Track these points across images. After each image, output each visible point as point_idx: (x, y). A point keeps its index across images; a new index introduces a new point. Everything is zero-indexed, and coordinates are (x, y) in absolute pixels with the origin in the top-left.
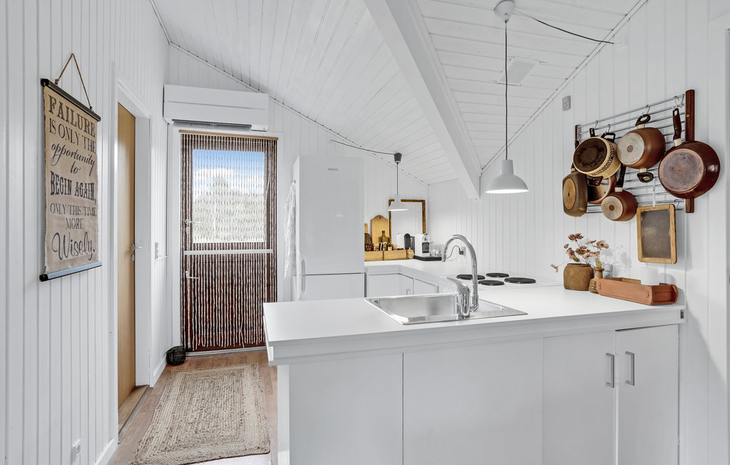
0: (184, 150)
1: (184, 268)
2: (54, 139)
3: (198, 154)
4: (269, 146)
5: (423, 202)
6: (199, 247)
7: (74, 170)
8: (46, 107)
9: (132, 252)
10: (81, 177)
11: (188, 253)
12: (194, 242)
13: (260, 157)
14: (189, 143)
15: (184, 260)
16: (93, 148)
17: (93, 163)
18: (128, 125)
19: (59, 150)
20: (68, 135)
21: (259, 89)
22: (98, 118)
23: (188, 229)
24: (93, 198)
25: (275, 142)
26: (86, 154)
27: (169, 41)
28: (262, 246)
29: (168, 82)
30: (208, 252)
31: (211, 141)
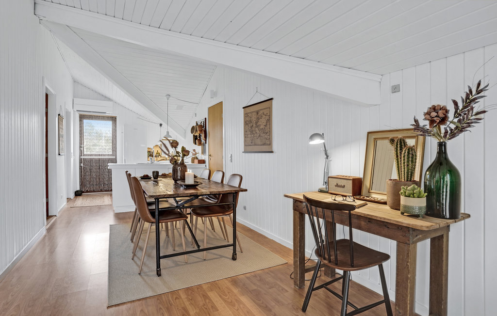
0: (80, 120)
1: (81, 162)
2: (60, 126)
3: (85, 121)
4: (114, 119)
6: (87, 155)
7: (61, 132)
8: (59, 119)
10: (62, 134)
11: (82, 157)
12: (85, 153)
13: (109, 123)
14: (82, 117)
15: (81, 159)
16: (63, 126)
17: (63, 129)
19: (60, 128)
21: (109, 99)
22: (63, 118)
23: (82, 149)
24: (63, 138)
25: (116, 118)
27: (75, 81)
28: (111, 155)
29: (74, 97)
30: (90, 157)
31: (91, 117)
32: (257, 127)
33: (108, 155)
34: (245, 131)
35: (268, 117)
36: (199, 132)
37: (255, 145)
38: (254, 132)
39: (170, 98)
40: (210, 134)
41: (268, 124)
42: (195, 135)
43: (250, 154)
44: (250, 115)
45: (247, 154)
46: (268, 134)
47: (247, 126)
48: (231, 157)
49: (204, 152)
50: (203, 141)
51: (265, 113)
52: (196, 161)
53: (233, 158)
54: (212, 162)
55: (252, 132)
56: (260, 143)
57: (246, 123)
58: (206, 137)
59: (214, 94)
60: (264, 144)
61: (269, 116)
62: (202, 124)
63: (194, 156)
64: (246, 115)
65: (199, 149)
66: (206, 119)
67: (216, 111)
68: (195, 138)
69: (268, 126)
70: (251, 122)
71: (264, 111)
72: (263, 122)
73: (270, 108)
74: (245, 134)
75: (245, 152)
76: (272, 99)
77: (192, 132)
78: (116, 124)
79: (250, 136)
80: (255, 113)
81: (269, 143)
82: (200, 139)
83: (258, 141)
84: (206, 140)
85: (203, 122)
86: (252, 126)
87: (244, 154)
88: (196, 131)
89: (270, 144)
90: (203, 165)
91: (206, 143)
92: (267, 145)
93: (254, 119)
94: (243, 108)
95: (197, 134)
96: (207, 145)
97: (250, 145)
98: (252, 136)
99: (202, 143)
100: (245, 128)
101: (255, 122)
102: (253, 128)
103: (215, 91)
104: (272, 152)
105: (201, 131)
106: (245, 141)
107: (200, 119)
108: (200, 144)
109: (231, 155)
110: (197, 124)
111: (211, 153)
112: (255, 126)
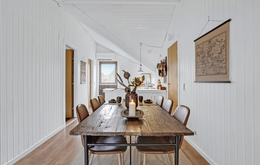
0: (100, 65)
2: (82, 67)
3: (102, 65)
4: (116, 63)
5: (150, 74)
6: (102, 83)
7: (83, 71)
8: (81, 64)
9: (91, 83)
10: (84, 72)
11: (100, 84)
12: (102, 82)
13: (114, 65)
14: (101, 63)
15: (100, 86)
16: (85, 67)
17: (85, 69)
18: (90, 61)
19: (82, 68)
20: (83, 67)
21: (114, 52)
22: (86, 63)
23: (100, 80)
24: (85, 74)
25: (117, 62)
26: (85, 68)
27: (97, 44)
28: (114, 83)
29: (97, 52)
30: (104, 84)
31: (105, 63)
32: (209, 56)
33: (113, 83)
34: (197, 62)
35: (224, 43)
36: (162, 67)
37: (207, 74)
38: (206, 62)
39: (142, 45)
40: (169, 68)
41: (224, 50)
42: (160, 69)
43: (201, 84)
44: (201, 46)
45: (198, 84)
46: (223, 62)
47: (198, 57)
48: (184, 86)
49: (165, 81)
50: (165, 74)
51: (219, 40)
52: (160, 88)
53: (185, 86)
54: (170, 88)
55: (203, 62)
56: (212, 73)
57: (197, 55)
58: (166, 70)
59: (171, 37)
60: (218, 74)
61: (225, 41)
62: (164, 62)
63: (159, 84)
64: (197, 47)
65: (162, 79)
66: (166, 57)
67: (173, 49)
68: (160, 71)
69: (224, 53)
70: (202, 52)
71: (218, 38)
72: (217, 49)
73: (227, 33)
74: (196, 65)
75: (196, 82)
76: (229, 20)
77: (157, 68)
78: (117, 66)
79: (201, 66)
80: (207, 43)
81: (224, 72)
82: (163, 72)
83: (211, 71)
84: (166, 73)
85: (164, 60)
86: (204, 56)
87: (195, 83)
88: (160, 67)
89: (227, 73)
90: (164, 91)
91: (166, 75)
92: (222, 74)
93: (206, 49)
94: (195, 41)
95: (161, 69)
96: (167, 76)
97: (202, 75)
98: (204, 66)
99: (164, 75)
100: (196, 60)
101: (207, 51)
102: (205, 59)
103: (172, 34)
104: (229, 82)
105: (163, 66)
106: (196, 71)
107: (163, 58)
108: (163, 76)
109: (184, 84)
110: (161, 62)
111: (170, 83)
112: (206, 55)
